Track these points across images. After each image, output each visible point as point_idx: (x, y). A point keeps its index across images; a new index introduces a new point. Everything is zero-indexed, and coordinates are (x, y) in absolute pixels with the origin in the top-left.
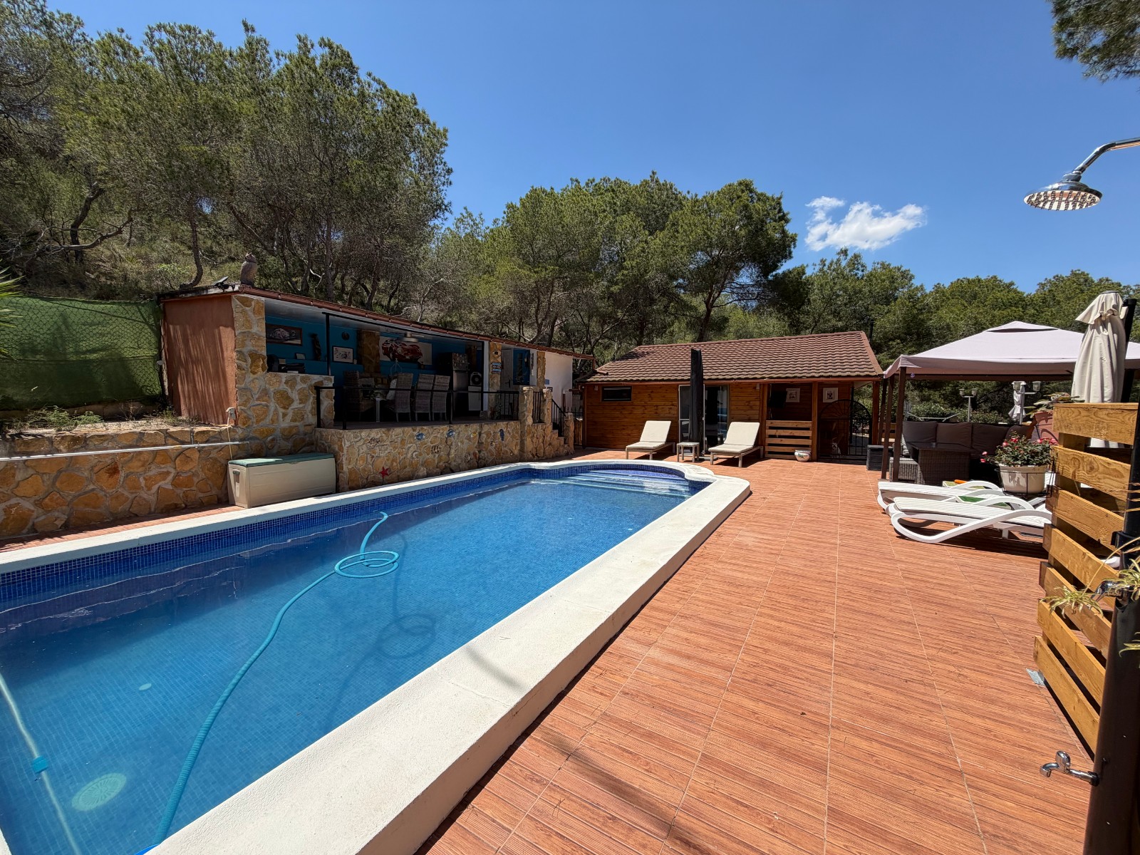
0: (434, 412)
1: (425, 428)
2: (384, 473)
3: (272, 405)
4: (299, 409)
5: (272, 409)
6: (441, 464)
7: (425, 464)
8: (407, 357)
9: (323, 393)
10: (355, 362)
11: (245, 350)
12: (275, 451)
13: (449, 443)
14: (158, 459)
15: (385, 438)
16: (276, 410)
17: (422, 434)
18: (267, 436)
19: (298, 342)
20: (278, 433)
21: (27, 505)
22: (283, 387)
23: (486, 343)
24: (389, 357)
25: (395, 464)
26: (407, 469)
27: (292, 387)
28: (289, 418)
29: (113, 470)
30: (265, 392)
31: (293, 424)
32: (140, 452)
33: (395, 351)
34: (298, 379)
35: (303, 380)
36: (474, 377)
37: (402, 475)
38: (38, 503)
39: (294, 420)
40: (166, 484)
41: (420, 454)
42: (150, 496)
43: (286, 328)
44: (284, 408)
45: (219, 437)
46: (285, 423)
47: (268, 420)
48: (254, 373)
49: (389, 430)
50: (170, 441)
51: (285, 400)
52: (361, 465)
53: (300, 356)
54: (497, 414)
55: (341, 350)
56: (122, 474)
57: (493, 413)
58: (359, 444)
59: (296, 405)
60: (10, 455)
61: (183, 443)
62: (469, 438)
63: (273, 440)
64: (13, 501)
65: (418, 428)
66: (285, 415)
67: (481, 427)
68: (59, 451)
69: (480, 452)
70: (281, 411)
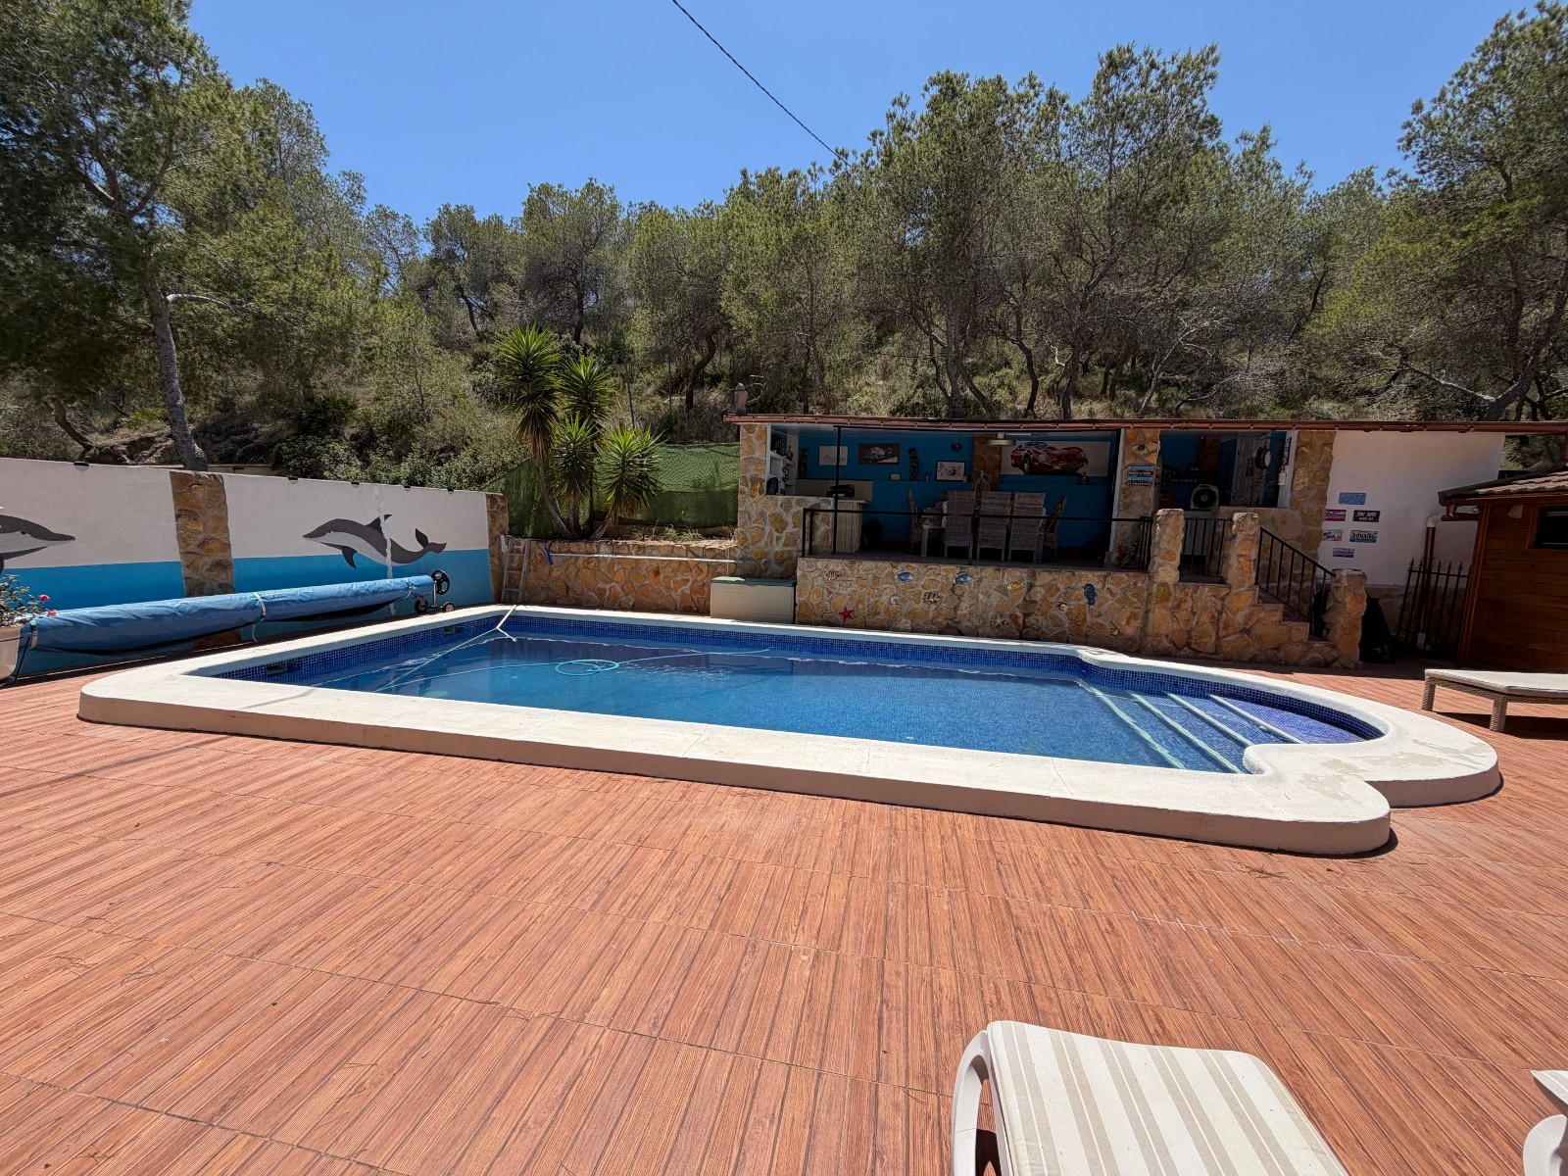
0: (1012, 548)
1: (914, 565)
2: (846, 614)
3: (768, 528)
4: (791, 534)
5: (767, 531)
6: (939, 620)
7: (911, 614)
8: (1056, 467)
9: (819, 518)
11: (748, 475)
12: (768, 574)
13: (958, 592)
14: (683, 568)
15: (849, 572)
16: (770, 533)
17: (908, 574)
18: (760, 559)
19: (894, 460)
20: (771, 556)
21: (618, 588)
22: (778, 510)
23: (1123, 430)
24: (1022, 468)
25: (861, 606)
26: (879, 617)
27: (787, 510)
28: (782, 542)
29: (657, 573)
30: (762, 515)
31: (786, 549)
32: (671, 561)
33: (1034, 460)
34: (794, 502)
35: (798, 503)
37: (870, 621)
38: (622, 588)
39: (785, 545)
40: (686, 588)
41: (903, 600)
42: (676, 596)
43: (881, 446)
44: (777, 531)
45: (721, 554)
46: (779, 548)
47: (762, 544)
48: (753, 497)
49: (853, 563)
50: (690, 554)
51: (780, 524)
52: (814, 600)
53: (895, 477)
54: (1126, 561)
55: (947, 465)
56: (662, 576)
57: (1120, 559)
58: (812, 575)
59: (790, 529)
60: (613, 553)
61: (698, 557)
62: (1003, 590)
63: (766, 562)
64: (613, 584)
65: (904, 564)
66: (778, 539)
67: (1034, 575)
68: (631, 554)
69: (1026, 615)
70: (776, 534)
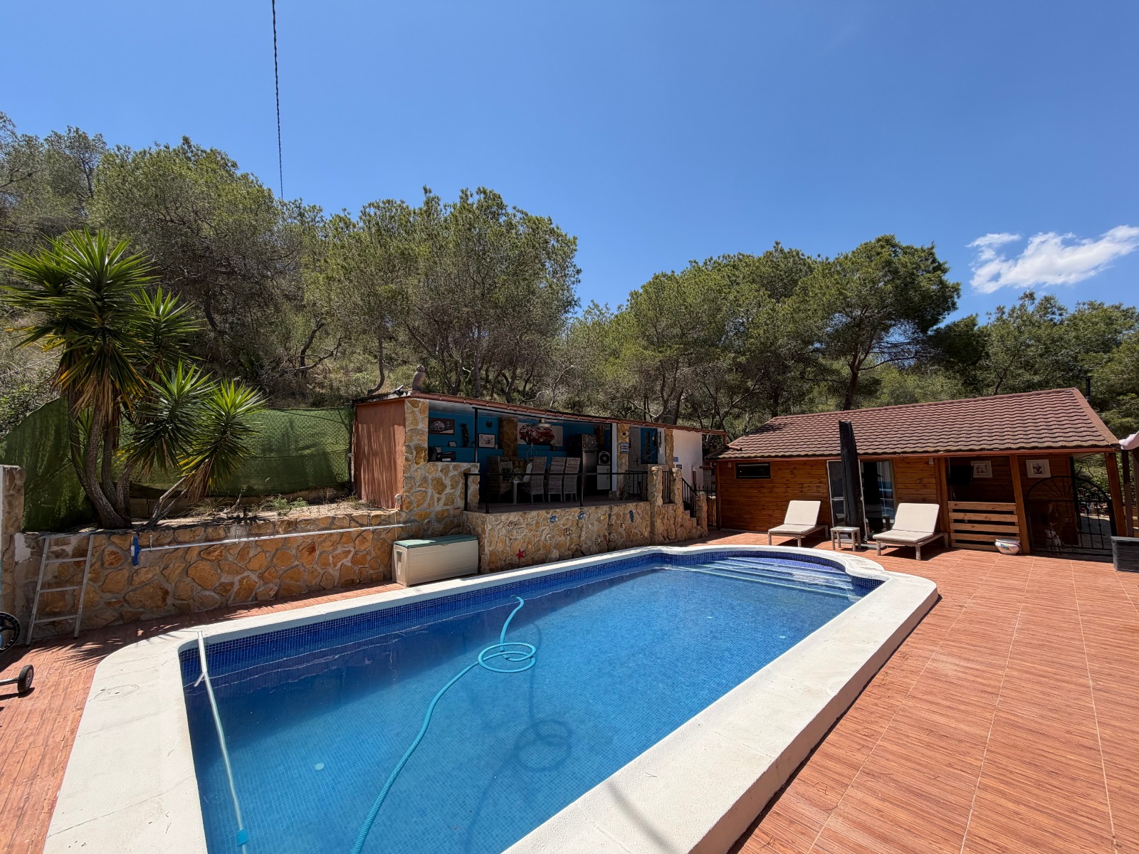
0: (565, 493)
1: (558, 510)
2: (520, 555)
3: (430, 491)
4: (450, 494)
5: (429, 494)
6: (572, 546)
7: (558, 546)
8: (541, 440)
9: (471, 479)
10: (497, 446)
11: (412, 444)
12: (429, 532)
13: (580, 525)
14: (344, 539)
15: (522, 521)
16: (432, 496)
17: (555, 517)
18: (424, 519)
19: (451, 431)
20: (433, 515)
21: (254, 577)
22: (439, 474)
23: (614, 425)
24: (525, 440)
25: (530, 546)
26: (540, 552)
27: (446, 475)
28: (442, 502)
29: (312, 549)
30: (425, 479)
31: (445, 508)
32: (331, 534)
33: (531, 435)
34: (451, 468)
35: (455, 468)
36: (602, 456)
37: (536, 558)
38: (261, 576)
39: (445, 504)
40: (347, 561)
41: (553, 537)
42: (334, 572)
43: (444, 421)
44: (439, 493)
45: (388, 520)
46: (439, 507)
47: (425, 505)
48: (417, 463)
49: (525, 514)
50: (353, 524)
51: (440, 486)
52: (500, 547)
53: (452, 444)
54: (626, 495)
55: (485, 437)
56: (318, 552)
57: (622, 494)
58: (499, 527)
59: (448, 490)
60: (248, 536)
61: (362, 525)
62: (599, 520)
63: (429, 522)
64: (245, 574)
65: (551, 511)
66: (439, 499)
67: (611, 509)
68: (278, 533)
69: (610, 534)
70: (436, 496)
